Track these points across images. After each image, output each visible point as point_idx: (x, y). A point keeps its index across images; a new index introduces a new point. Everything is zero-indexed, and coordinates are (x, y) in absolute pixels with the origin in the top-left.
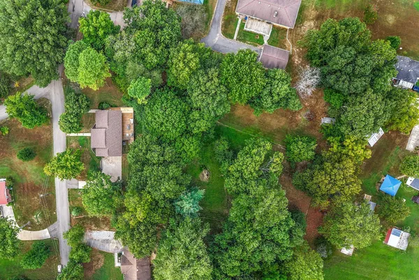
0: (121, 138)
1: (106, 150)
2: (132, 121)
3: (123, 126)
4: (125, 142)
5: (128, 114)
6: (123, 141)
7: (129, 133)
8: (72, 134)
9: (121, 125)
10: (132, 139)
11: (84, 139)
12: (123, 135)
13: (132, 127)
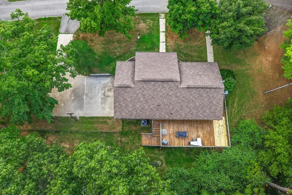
0: (157, 117)
1: (128, 82)
2: (198, 143)
3: (183, 122)
4: (148, 125)
5: (211, 133)
6: (148, 121)
7: (167, 136)
8: (162, 22)
9: (189, 117)
10: (154, 143)
11: (153, 43)
12: (163, 121)
13: (183, 144)
